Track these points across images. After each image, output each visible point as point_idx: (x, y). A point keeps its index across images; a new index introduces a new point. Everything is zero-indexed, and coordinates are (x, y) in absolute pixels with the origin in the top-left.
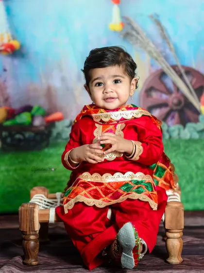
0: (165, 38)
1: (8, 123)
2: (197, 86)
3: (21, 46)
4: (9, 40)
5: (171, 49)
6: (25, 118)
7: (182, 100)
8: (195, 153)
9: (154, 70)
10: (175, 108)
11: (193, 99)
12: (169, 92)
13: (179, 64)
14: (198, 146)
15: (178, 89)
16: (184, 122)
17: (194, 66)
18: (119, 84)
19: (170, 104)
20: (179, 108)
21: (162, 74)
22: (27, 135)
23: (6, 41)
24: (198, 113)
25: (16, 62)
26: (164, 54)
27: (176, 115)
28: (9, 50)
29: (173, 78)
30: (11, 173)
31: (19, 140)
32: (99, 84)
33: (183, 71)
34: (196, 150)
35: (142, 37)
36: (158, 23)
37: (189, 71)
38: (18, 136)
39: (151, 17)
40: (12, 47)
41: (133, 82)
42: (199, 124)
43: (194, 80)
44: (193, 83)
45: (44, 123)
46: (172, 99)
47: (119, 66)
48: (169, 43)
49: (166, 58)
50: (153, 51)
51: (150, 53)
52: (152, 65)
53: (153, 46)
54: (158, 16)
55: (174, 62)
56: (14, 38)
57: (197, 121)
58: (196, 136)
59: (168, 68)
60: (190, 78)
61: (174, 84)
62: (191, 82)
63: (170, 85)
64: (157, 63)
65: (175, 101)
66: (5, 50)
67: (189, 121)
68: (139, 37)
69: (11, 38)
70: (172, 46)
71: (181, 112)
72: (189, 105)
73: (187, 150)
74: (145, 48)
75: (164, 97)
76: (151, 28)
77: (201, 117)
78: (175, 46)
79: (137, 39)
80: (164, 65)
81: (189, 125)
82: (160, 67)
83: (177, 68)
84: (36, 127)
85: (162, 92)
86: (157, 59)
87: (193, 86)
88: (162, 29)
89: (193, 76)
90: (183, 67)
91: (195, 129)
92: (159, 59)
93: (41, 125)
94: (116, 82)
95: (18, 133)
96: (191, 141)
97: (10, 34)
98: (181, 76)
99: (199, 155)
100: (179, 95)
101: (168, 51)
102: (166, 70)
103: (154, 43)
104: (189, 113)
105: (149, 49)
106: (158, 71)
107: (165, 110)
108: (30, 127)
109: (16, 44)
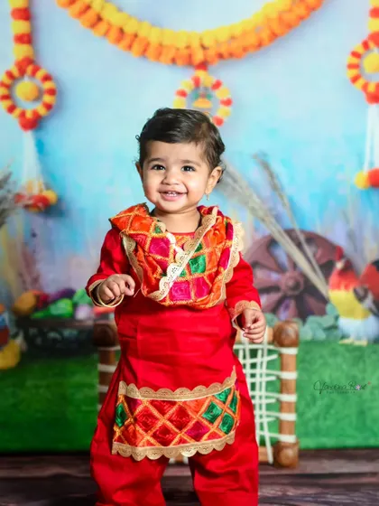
0: (276, 188)
1: (39, 315)
2: (324, 261)
3: (59, 200)
4: (41, 191)
5: (284, 205)
6: (63, 307)
7: (302, 281)
8: (320, 362)
9: (259, 236)
10: (290, 293)
11: (317, 280)
12: (281, 269)
13: (296, 227)
14: (325, 352)
15: (295, 266)
16: (303, 314)
17: (319, 230)
18: (190, 173)
19: (283, 287)
20: (297, 293)
21: (271, 243)
22: (67, 333)
23: (36, 192)
24: (324, 301)
25: (51, 223)
26: (274, 213)
27: (292, 304)
28: (40, 205)
29: (287, 248)
30: (41, 391)
31: (55, 340)
32: (159, 167)
33: (302, 238)
34: (321, 357)
35: (241, 187)
36: (266, 166)
37: (312, 239)
38: (52, 335)
39: (255, 157)
40: (44, 200)
41: (215, 173)
42: (325, 318)
43: (320, 252)
44: (318, 256)
45: (93, 316)
46: (286, 280)
47: (197, 145)
48: (281, 196)
49: (278, 218)
50: (257, 207)
51: (253, 210)
52: (256, 230)
53: (257, 200)
54: (265, 155)
55: (289, 224)
56: (48, 187)
57: (323, 313)
58: (322, 335)
59: (279, 232)
60: (314, 249)
61: (289, 257)
62: (314, 255)
63: (283, 259)
64: (263, 226)
65: (291, 283)
66: (34, 206)
67: (312, 313)
68: (237, 187)
69: (43, 187)
70: (286, 201)
71: (299, 300)
72: (311, 289)
73: (308, 357)
74: (246, 203)
75: (275, 277)
76: (254, 174)
77: (328, 308)
78: (291, 200)
79: (234, 189)
80: (274, 229)
81: (311, 319)
82: (268, 232)
83: (293, 234)
84: (81, 321)
85: (270, 269)
86: (263, 220)
87: (318, 261)
88: (272, 175)
89: (318, 246)
90: (303, 231)
91: (320, 324)
92: (266, 219)
93: (89, 318)
94: (186, 168)
95: (53, 329)
96: (314, 342)
97: (41, 181)
98: (299, 245)
99: (326, 364)
100: (296, 274)
101: (280, 208)
102: (277, 237)
103: (259, 197)
104: (311, 302)
105: (251, 205)
106: (265, 237)
107: (275, 297)
108: (70, 320)
109: (51, 195)
